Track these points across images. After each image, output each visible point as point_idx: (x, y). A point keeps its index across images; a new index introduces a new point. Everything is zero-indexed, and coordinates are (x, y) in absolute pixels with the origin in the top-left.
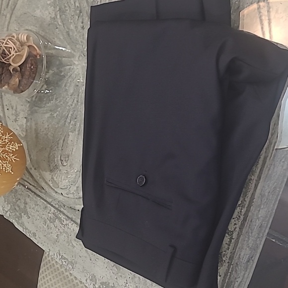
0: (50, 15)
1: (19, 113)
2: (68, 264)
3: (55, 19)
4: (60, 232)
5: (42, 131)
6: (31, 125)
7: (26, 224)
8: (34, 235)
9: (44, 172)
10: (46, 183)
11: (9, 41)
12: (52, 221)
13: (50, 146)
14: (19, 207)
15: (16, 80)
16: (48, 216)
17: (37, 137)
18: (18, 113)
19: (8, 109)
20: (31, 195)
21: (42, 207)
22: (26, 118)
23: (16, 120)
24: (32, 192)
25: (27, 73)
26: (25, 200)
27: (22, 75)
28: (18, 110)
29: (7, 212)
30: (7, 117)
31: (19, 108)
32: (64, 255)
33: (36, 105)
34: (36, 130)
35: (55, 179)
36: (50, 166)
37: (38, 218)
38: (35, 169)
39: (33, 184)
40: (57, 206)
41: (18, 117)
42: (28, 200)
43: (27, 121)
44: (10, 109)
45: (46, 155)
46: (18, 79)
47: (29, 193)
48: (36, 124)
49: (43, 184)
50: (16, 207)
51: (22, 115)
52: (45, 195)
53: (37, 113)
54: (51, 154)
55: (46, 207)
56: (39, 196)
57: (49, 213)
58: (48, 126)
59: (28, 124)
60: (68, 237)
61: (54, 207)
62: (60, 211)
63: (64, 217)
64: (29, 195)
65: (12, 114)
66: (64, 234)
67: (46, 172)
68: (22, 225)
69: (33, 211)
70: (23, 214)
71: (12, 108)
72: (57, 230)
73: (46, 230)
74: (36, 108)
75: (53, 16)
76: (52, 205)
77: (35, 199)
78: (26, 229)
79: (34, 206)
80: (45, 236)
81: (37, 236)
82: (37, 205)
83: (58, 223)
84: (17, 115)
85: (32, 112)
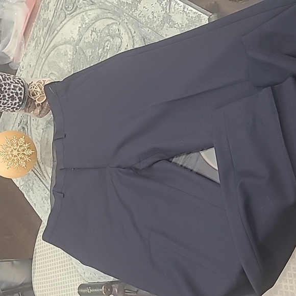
6: (45, 135)
7: (31, 197)
8: (35, 205)
10: (47, 174)
14: (29, 185)
15: (38, 111)
16: (45, 195)
18: (39, 124)
19: (33, 120)
21: (42, 189)
22: (43, 129)
23: (37, 129)
24: (38, 177)
26: (33, 182)
27: (42, 108)
28: (39, 122)
29: (21, 186)
30: (31, 124)
34: (47, 139)
36: (51, 164)
37: (39, 195)
38: (42, 163)
39: (40, 173)
42: (35, 182)
43: (43, 132)
44: (35, 120)
45: (51, 157)
46: (39, 111)
47: (36, 178)
48: (48, 135)
49: (45, 174)
50: (27, 185)
51: (41, 127)
52: (45, 182)
53: (50, 128)
55: (45, 190)
56: (42, 181)
59: (43, 134)
65: (35, 124)
67: (49, 167)
68: (29, 196)
69: (37, 190)
70: (30, 190)
73: (42, 204)
74: (50, 125)
75: (70, 70)
77: (39, 182)
78: (31, 200)
79: (38, 186)
80: (41, 207)
82: (40, 187)
84: (38, 126)
85: (47, 127)
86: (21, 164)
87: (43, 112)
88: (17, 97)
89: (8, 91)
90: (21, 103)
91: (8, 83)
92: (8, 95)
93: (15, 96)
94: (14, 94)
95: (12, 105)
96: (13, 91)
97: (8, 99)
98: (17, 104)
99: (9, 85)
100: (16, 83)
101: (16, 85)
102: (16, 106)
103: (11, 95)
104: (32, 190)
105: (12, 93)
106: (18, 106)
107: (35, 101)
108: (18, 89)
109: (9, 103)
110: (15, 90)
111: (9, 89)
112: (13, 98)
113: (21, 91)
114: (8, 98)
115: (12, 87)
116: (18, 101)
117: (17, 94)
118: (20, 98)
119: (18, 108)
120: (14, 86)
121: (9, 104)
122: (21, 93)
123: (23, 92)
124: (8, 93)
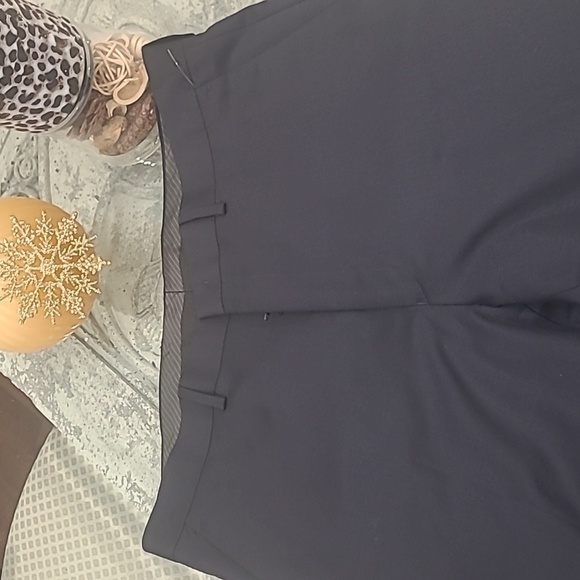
0: (191, 8)
1: (84, 185)
2: (144, 503)
3: (201, 18)
4: (139, 439)
5: (129, 231)
6: (106, 215)
7: (62, 407)
8: (78, 431)
9: (121, 314)
10: (122, 335)
11: (117, 50)
12: (124, 412)
13: (144, 266)
14: (51, 370)
15: (114, 131)
16: (117, 401)
17: (116, 241)
18: (79, 183)
19: (57, 171)
20: (85, 353)
21: (105, 381)
22: (97, 197)
23: (72, 197)
24: (88, 347)
25: (139, 121)
26: (68, 360)
27: (129, 122)
28: (81, 177)
29: (20, 374)
30: (52, 185)
31: (84, 174)
32: (140, 484)
33: (125, 178)
34: (116, 227)
35: (145, 333)
36: (136, 304)
37: (93, 400)
38: (102, 303)
39: (92, 332)
40: (139, 386)
41: (80, 192)
42: (74, 361)
43: (100, 205)
44: (64, 171)
45: (133, 282)
46: (119, 130)
47: (80, 347)
48: (119, 215)
49: (115, 337)
50: (45, 369)
51: (88, 190)
52: (115, 360)
53: (124, 193)
54: (145, 283)
55: (115, 383)
56: (102, 358)
57: (118, 396)
58: (145, 224)
59: (102, 211)
60: (154, 451)
61: (132, 386)
62: (145, 397)
63: (152, 410)
64: (79, 353)
65: (66, 183)
66: (147, 444)
67: (126, 314)
68: (53, 406)
69: (84, 385)
70: (57, 386)
71: (68, 171)
72: (132, 432)
73: (107, 427)
74: (126, 184)
75: (199, 10)
76: (128, 382)
77: (90, 361)
78: (61, 416)
79: (87, 375)
80: (102, 438)
81: (83, 435)
82: (95, 375)
83: (136, 420)
84: (77, 187)
85: (113, 191)
86: (68, 304)
87: (130, 136)
88: (66, 78)
89: (40, 54)
90: (74, 100)
91: (40, 28)
92: (42, 66)
93: (60, 73)
94: (58, 67)
95: (47, 104)
96: (56, 56)
97: (38, 82)
98: (63, 104)
99: (44, 34)
100: (60, 30)
101: (63, 36)
102: (58, 109)
103: (49, 67)
104: (66, 385)
105: (52, 60)
106: (63, 110)
107: (111, 97)
108: (67, 49)
109: (40, 95)
110: (61, 53)
111: (43, 47)
112: (52, 80)
113: (77, 59)
114: (40, 77)
115: (52, 41)
116: (66, 91)
117: (65, 66)
118: (72, 82)
119: (64, 115)
120: (56, 38)
121: (39, 101)
122: (77, 64)
123: (82, 63)
124: (39, 60)
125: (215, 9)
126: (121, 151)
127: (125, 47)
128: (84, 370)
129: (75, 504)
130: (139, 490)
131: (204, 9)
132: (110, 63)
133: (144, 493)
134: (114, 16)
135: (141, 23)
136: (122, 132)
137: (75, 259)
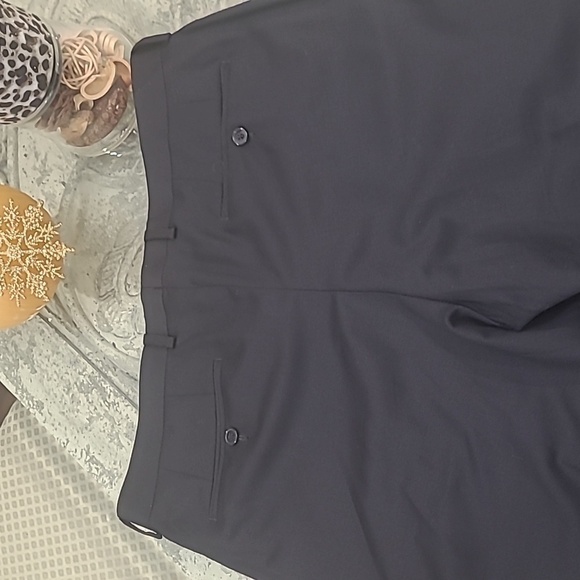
0: (159, 6)
1: (51, 170)
2: (101, 474)
3: (168, 16)
4: (98, 414)
5: (94, 218)
6: (72, 201)
7: (26, 383)
8: (40, 406)
9: (84, 296)
10: (85, 316)
11: (85, 47)
12: (85, 389)
13: (107, 251)
14: (16, 347)
15: (81, 124)
16: (78, 379)
17: (81, 225)
18: (47, 168)
19: (26, 155)
20: (48, 331)
21: (68, 359)
22: (64, 183)
23: (40, 182)
24: (52, 326)
25: (105, 115)
26: (32, 337)
27: (96, 117)
28: (49, 163)
30: (20, 169)
31: (52, 160)
32: (97, 457)
33: (91, 166)
34: (81, 213)
35: (107, 315)
36: (99, 288)
37: (55, 377)
38: (66, 285)
39: (56, 313)
40: (100, 365)
41: (48, 177)
42: (38, 339)
43: (66, 191)
44: (32, 156)
45: (96, 266)
46: (86, 124)
47: (44, 326)
48: (85, 201)
49: (78, 318)
50: (9, 346)
51: (55, 175)
52: (77, 339)
53: (90, 180)
54: (108, 268)
55: (76, 362)
56: (64, 337)
57: (80, 373)
58: (110, 212)
59: (68, 198)
60: (113, 426)
61: (93, 365)
62: (105, 376)
63: (112, 389)
64: (43, 331)
65: (35, 168)
66: (106, 420)
67: (88, 296)
68: (17, 381)
69: (46, 362)
70: (21, 362)
71: (37, 155)
72: (92, 409)
73: (68, 403)
74: (91, 172)
75: (166, 8)
76: (89, 361)
77: (53, 340)
78: (24, 390)
79: (50, 352)
80: (63, 413)
81: (45, 409)
82: (57, 353)
83: (96, 396)
84: (45, 173)
85: (79, 179)
86: (32, 288)
87: (96, 129)
88: (35, 75)
89: (10, 51)
90: (42, 95)
91: (11, 26)
92: (12, 63)
93: (29, 69)
94: (27, 64)
95: (16, 99)
96: (26, 53)
97: (7, 78)
98: (32, 98)
99: (15, 33)
100: (31, 28)
101: (33, 34)
102: (27, 103)
103: (19, 64)
104: (30, 361)
105: (22, 58)
106: (31, 105)
107: (78, 92)
108: (37, 47)
109: (10, 90)
110: (30, 51)
111: (14, 45)
112: (22, 77)
113: (46, 56)
114: (10, 74)
115: (22, 39)
116: (35, 86)
117: (34, 63)
118: (41, 78)
119: (33, 109)
120: (26, 35)
121: (8, 95)
122: (46, 61)
123: (51, 60)
124: (9, 58)
125: (182, 8)
126: (88, 143)
127: (93, 44)
128: (48, 348)
129: (36, 472)
130: (97, 463)
131: (171, 8)
132: (78, 59)
133: (102, 465)
134: (84, 9)
135: (110, 17)
136: (88, 126)
137: (40, 246)
